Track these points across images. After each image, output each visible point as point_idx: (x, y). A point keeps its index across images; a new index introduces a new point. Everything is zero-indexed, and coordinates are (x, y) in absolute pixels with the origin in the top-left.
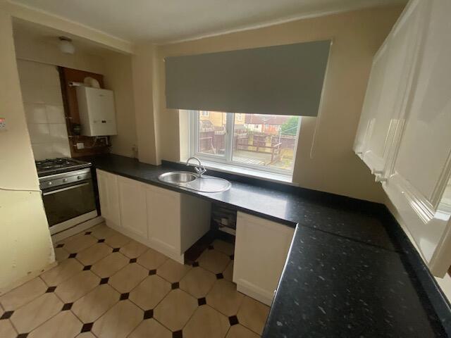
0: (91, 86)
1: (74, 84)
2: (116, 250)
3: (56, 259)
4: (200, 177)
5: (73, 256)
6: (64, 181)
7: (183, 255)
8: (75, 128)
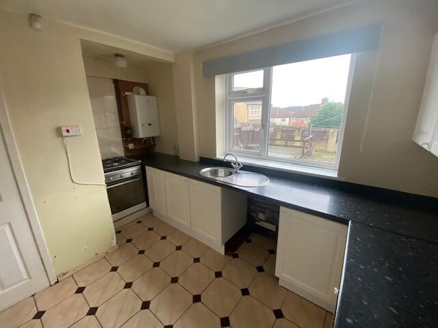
0: (139, 94)
1: (126, 93)
2: (164, 238)
3: (117, 243)
4: (236, 172)
5: (129, 241)
6: (121, 177)
7: (224, 246)
8: (127, 131)
